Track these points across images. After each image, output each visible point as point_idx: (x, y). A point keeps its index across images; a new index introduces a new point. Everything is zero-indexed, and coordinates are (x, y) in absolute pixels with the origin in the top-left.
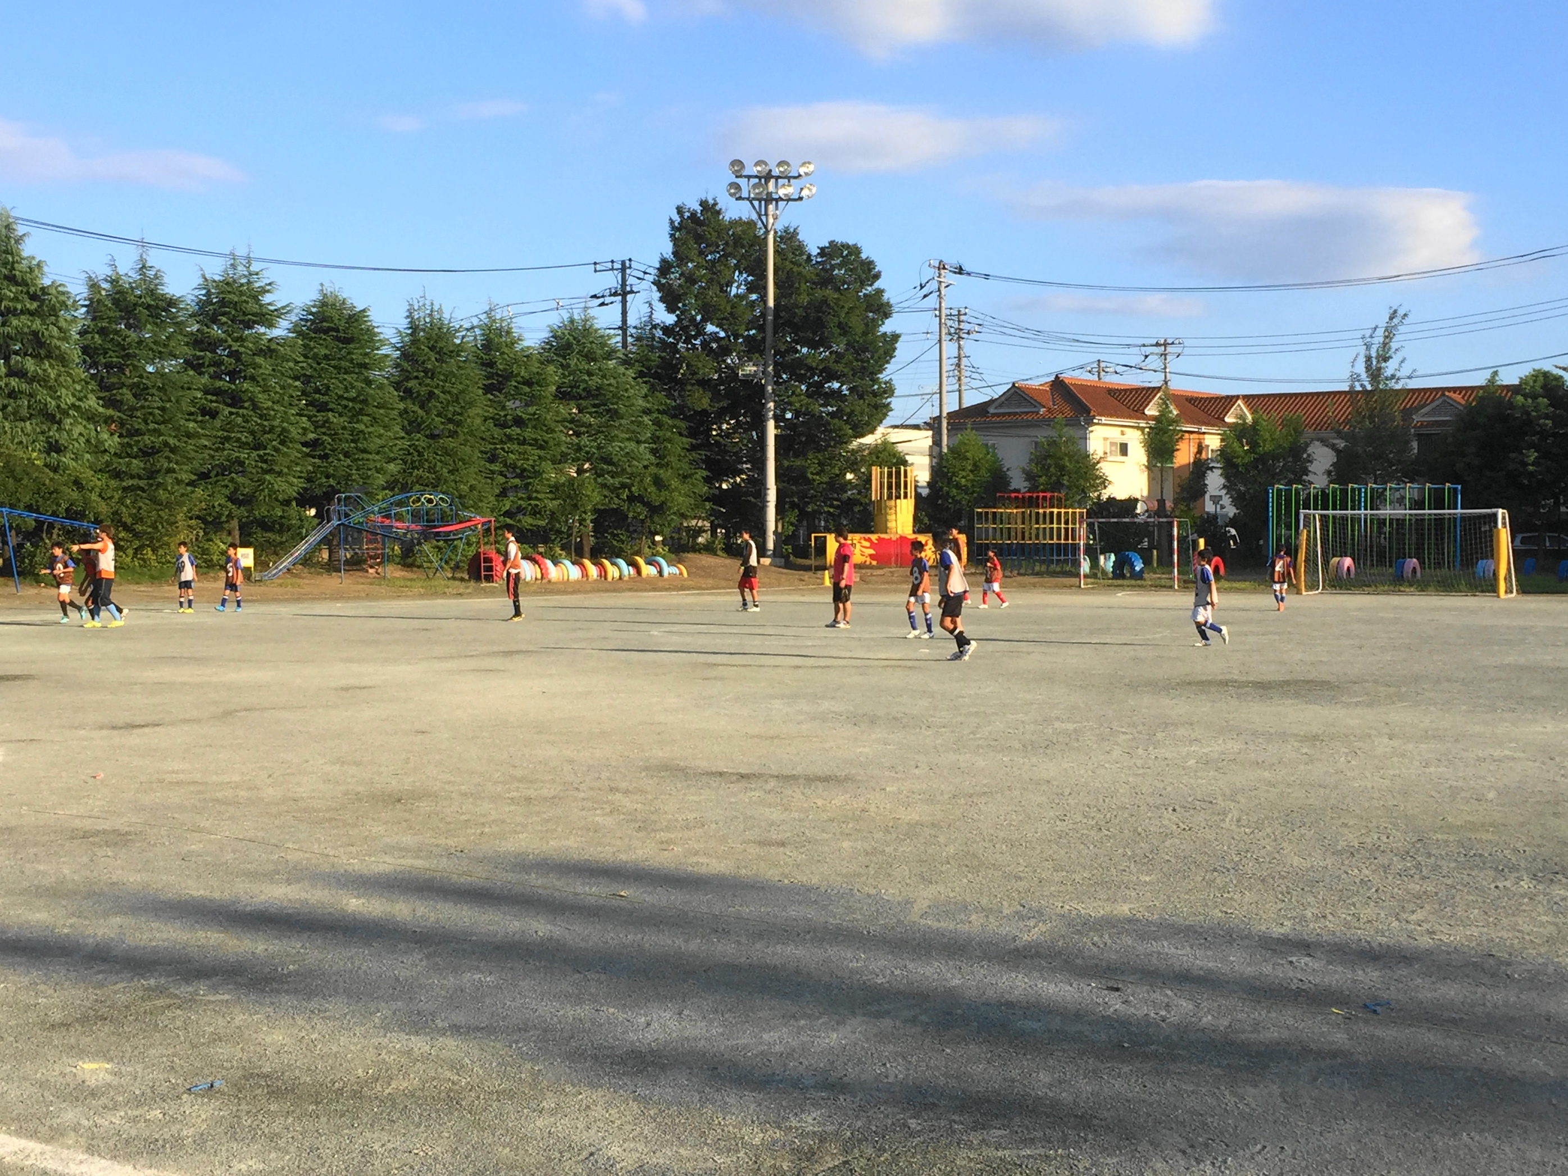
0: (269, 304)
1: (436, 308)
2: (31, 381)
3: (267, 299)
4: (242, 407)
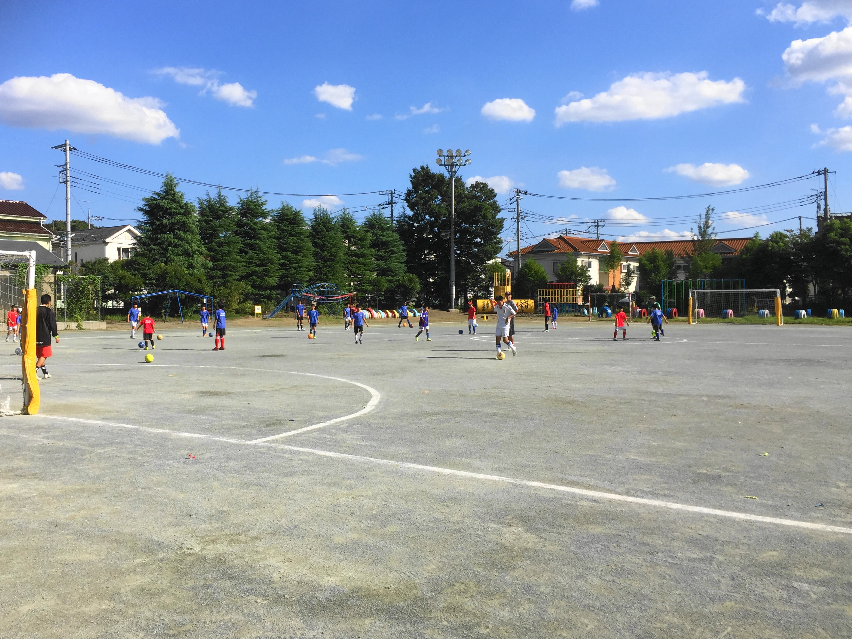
0: (265, 209)
1: (325, 209)
2: (182, 241)
3: (264, 207)
4: (255, 250)
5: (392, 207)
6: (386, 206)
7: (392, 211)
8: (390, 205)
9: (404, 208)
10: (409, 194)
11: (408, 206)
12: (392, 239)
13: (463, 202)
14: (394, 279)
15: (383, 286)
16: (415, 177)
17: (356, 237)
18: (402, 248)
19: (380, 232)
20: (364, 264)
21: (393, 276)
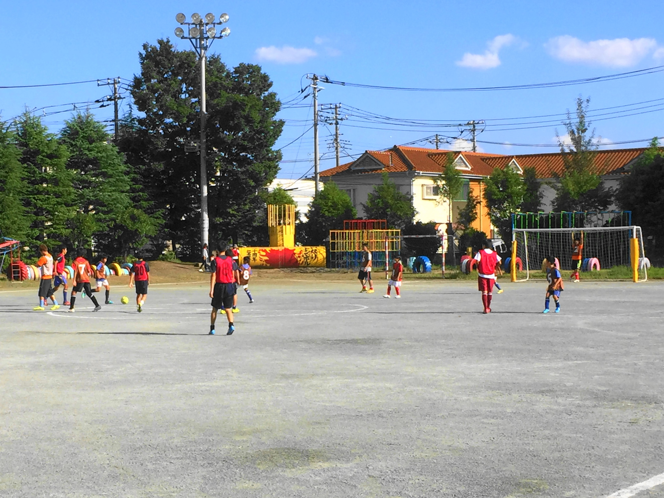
5: (116, 105)
6: (105, 103)
7: (116, 111)
8: (113, 102)
9: (130, 107)
10: (137, 83)
11: (135, 103)
12: (104, 154)
13: (219, 96)
14: (107, 217)
15: (89, 227)
16: (148, 57)
17: (43, 152)
18: (123, 168)
19: (86, 145)
20: (57, 195)
21: (105, 213)
